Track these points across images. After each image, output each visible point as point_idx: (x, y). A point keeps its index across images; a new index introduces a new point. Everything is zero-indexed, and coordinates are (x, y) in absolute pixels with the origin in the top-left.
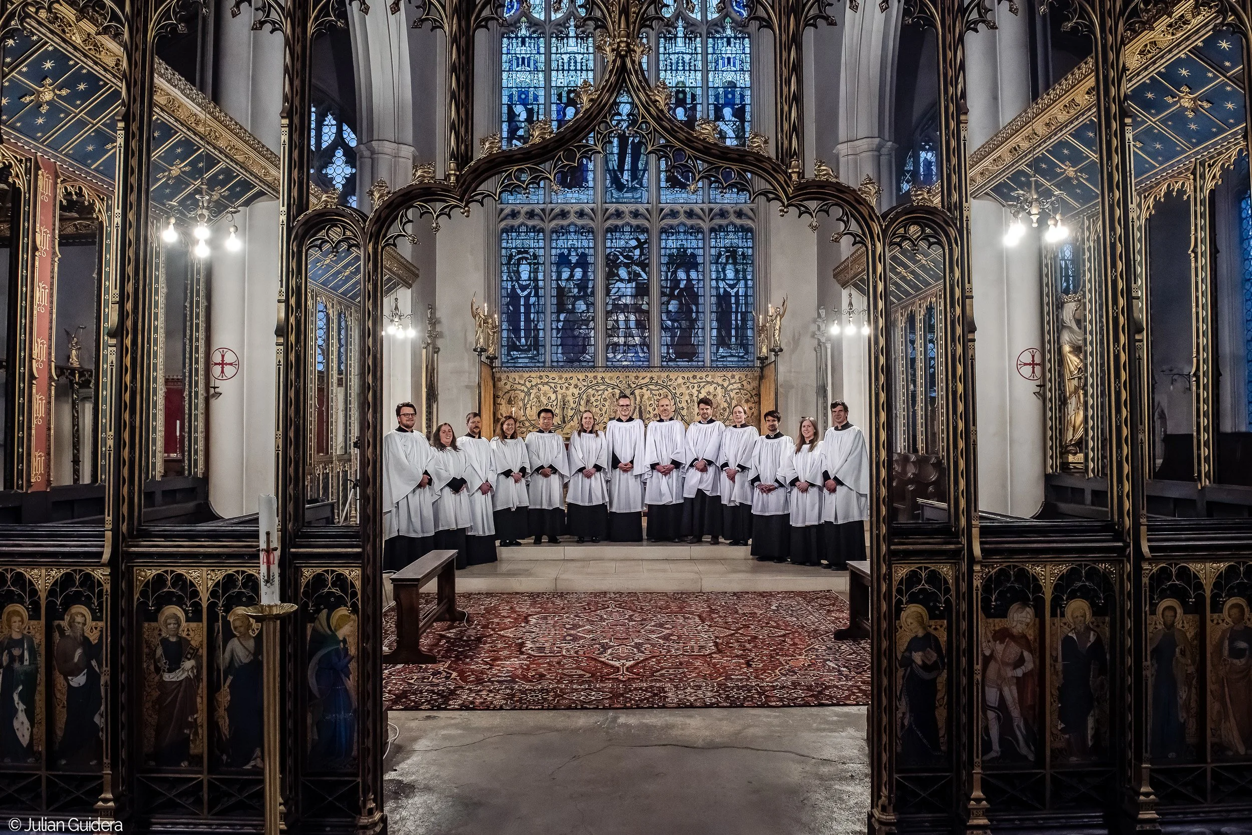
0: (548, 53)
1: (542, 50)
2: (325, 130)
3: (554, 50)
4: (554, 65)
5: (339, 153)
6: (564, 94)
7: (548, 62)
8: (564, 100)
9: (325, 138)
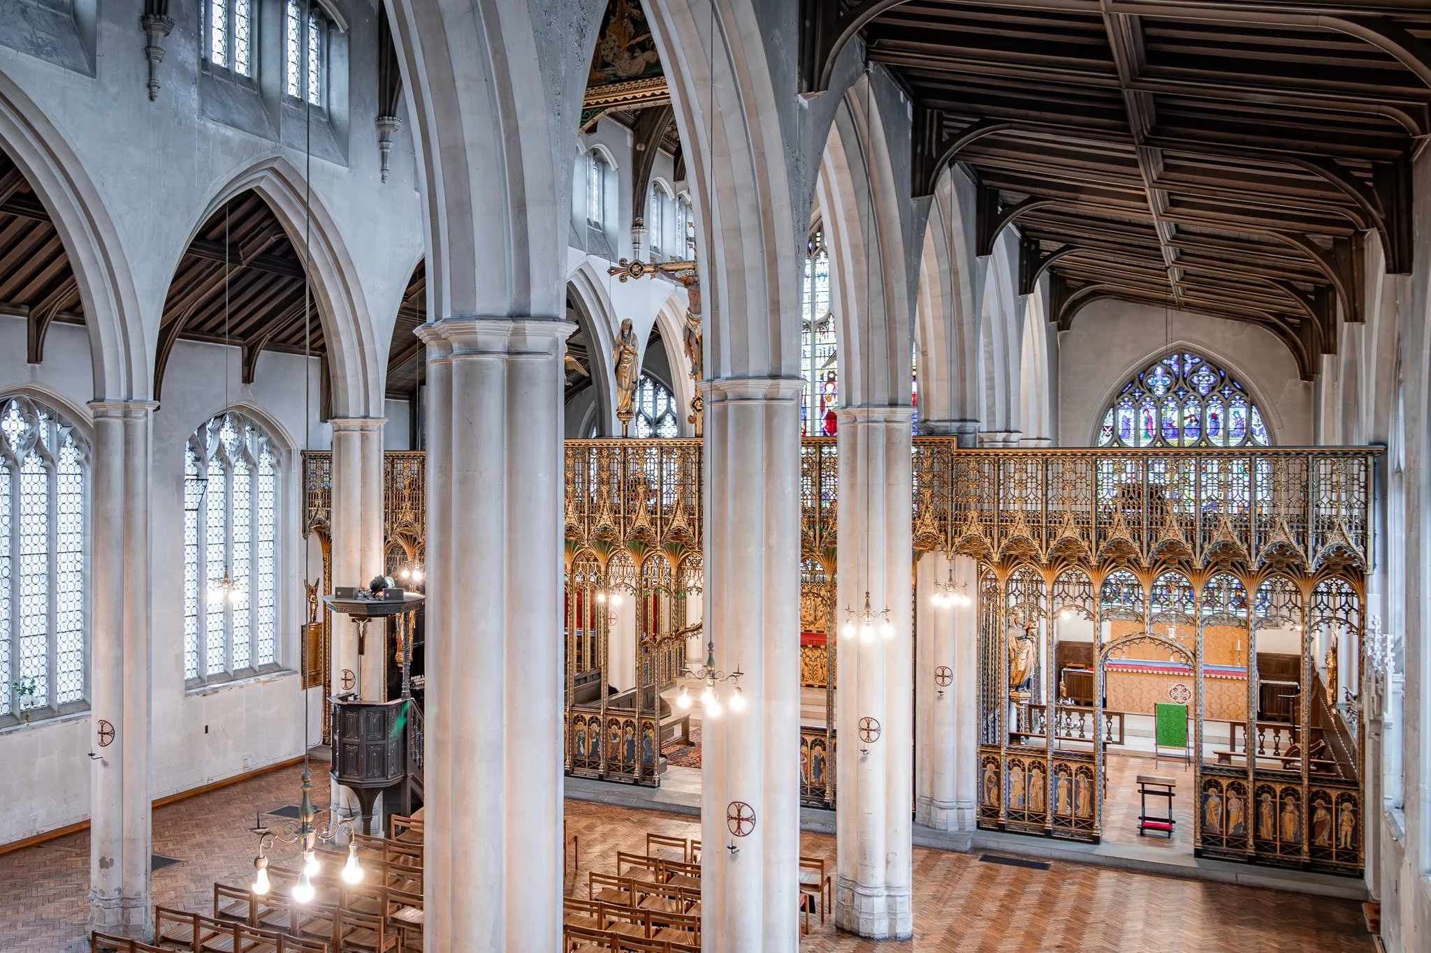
0: (813, 345)
1: (809, 342)
2: (659, 402)
3: (817, 342)
4: (818, 354)
5: (669, 418)
6: (825, 375)
7: (813, 351)
8: (826, 379)
9: (659, 408)
